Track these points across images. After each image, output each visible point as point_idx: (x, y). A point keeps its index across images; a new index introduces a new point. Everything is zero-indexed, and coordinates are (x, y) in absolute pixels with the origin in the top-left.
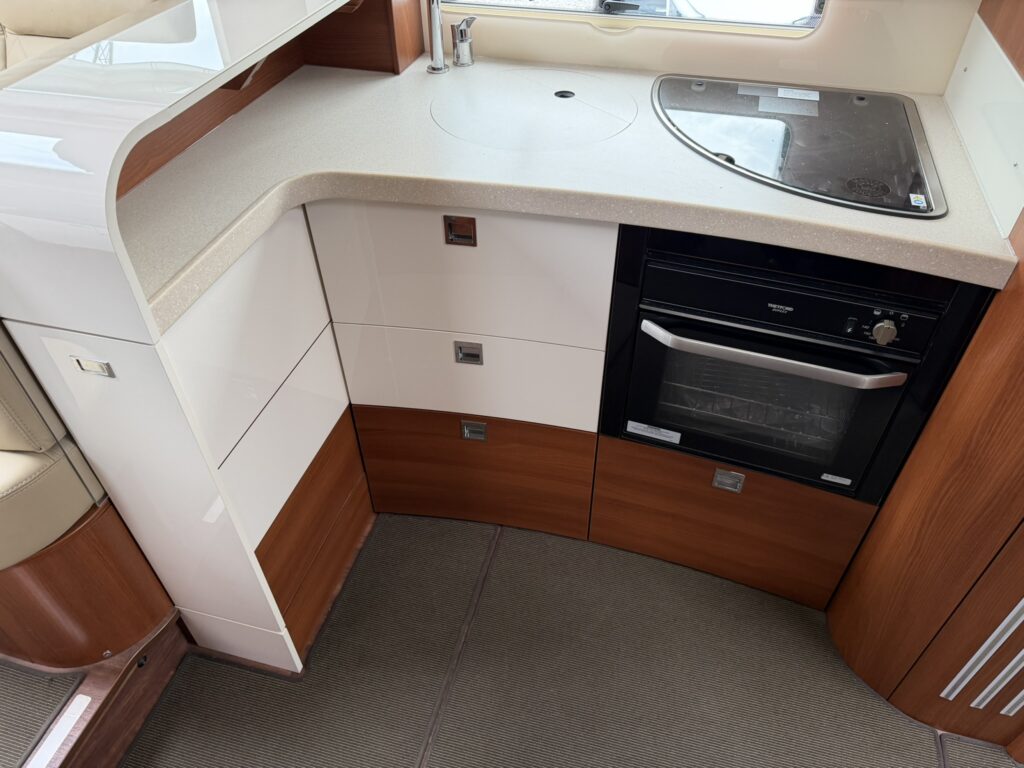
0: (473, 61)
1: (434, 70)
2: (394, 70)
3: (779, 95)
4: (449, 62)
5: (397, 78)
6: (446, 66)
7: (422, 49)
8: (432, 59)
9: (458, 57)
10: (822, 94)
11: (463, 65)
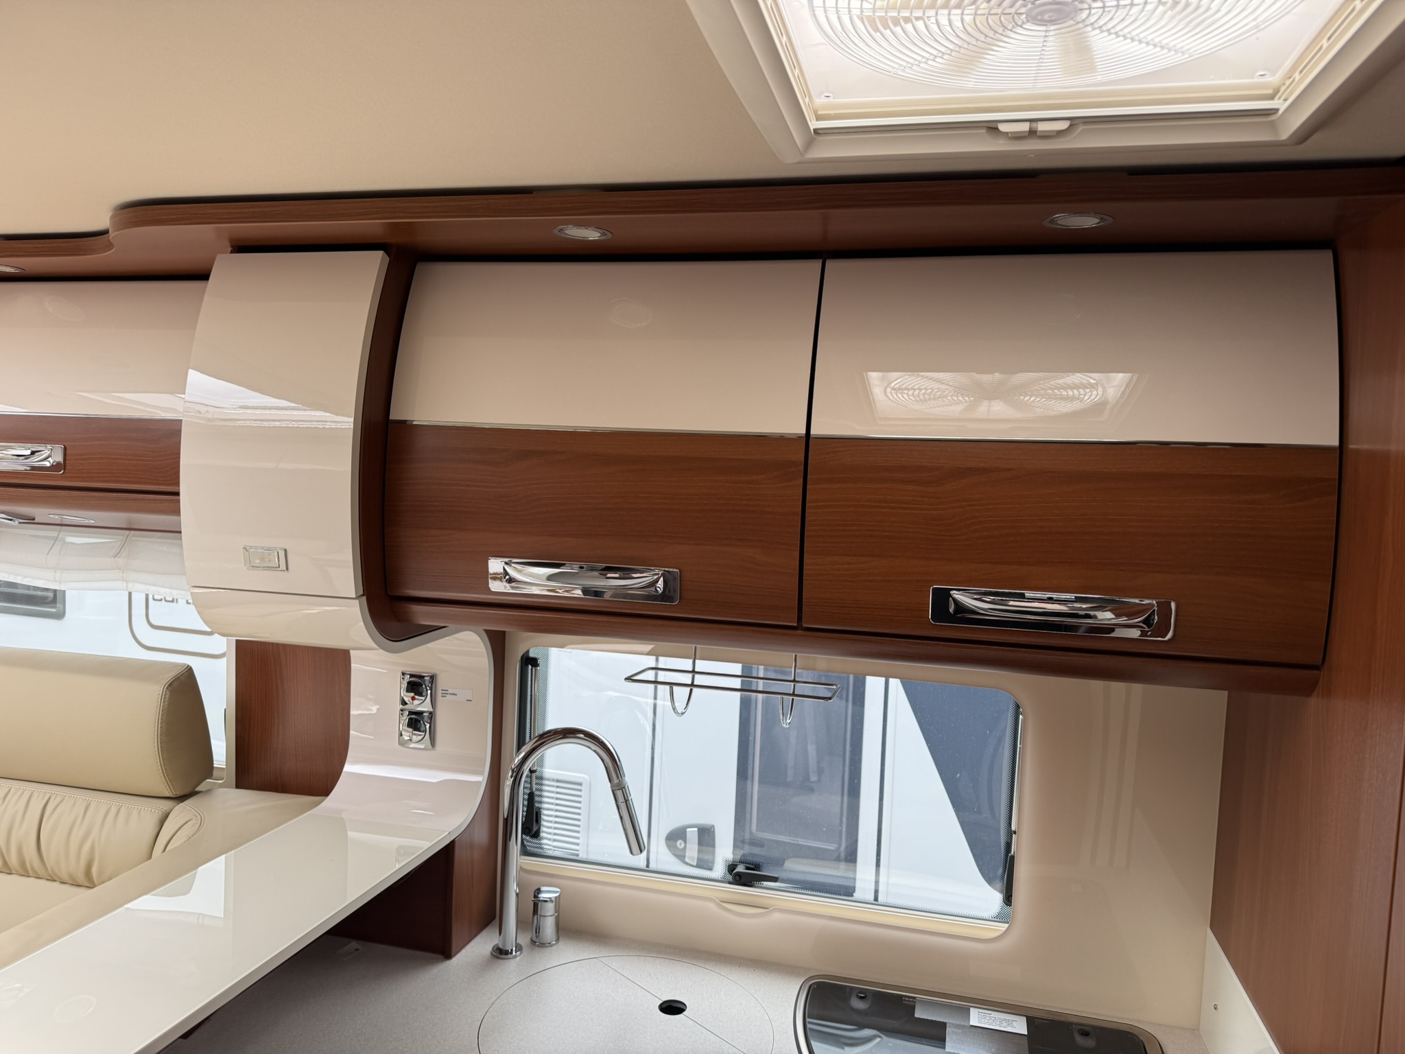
0: (558, 940)
1: (501, 953)
2: (446, 952)
3: (972, 1023)
4: (524, 940)
5: (448, 963)
6: (519, 948)
7: (491, 915)
8: (500, 934)
9: (538, 930)
10: (1031, 1022)
11: (543, 945)
